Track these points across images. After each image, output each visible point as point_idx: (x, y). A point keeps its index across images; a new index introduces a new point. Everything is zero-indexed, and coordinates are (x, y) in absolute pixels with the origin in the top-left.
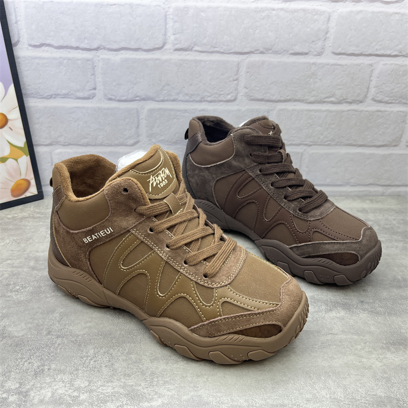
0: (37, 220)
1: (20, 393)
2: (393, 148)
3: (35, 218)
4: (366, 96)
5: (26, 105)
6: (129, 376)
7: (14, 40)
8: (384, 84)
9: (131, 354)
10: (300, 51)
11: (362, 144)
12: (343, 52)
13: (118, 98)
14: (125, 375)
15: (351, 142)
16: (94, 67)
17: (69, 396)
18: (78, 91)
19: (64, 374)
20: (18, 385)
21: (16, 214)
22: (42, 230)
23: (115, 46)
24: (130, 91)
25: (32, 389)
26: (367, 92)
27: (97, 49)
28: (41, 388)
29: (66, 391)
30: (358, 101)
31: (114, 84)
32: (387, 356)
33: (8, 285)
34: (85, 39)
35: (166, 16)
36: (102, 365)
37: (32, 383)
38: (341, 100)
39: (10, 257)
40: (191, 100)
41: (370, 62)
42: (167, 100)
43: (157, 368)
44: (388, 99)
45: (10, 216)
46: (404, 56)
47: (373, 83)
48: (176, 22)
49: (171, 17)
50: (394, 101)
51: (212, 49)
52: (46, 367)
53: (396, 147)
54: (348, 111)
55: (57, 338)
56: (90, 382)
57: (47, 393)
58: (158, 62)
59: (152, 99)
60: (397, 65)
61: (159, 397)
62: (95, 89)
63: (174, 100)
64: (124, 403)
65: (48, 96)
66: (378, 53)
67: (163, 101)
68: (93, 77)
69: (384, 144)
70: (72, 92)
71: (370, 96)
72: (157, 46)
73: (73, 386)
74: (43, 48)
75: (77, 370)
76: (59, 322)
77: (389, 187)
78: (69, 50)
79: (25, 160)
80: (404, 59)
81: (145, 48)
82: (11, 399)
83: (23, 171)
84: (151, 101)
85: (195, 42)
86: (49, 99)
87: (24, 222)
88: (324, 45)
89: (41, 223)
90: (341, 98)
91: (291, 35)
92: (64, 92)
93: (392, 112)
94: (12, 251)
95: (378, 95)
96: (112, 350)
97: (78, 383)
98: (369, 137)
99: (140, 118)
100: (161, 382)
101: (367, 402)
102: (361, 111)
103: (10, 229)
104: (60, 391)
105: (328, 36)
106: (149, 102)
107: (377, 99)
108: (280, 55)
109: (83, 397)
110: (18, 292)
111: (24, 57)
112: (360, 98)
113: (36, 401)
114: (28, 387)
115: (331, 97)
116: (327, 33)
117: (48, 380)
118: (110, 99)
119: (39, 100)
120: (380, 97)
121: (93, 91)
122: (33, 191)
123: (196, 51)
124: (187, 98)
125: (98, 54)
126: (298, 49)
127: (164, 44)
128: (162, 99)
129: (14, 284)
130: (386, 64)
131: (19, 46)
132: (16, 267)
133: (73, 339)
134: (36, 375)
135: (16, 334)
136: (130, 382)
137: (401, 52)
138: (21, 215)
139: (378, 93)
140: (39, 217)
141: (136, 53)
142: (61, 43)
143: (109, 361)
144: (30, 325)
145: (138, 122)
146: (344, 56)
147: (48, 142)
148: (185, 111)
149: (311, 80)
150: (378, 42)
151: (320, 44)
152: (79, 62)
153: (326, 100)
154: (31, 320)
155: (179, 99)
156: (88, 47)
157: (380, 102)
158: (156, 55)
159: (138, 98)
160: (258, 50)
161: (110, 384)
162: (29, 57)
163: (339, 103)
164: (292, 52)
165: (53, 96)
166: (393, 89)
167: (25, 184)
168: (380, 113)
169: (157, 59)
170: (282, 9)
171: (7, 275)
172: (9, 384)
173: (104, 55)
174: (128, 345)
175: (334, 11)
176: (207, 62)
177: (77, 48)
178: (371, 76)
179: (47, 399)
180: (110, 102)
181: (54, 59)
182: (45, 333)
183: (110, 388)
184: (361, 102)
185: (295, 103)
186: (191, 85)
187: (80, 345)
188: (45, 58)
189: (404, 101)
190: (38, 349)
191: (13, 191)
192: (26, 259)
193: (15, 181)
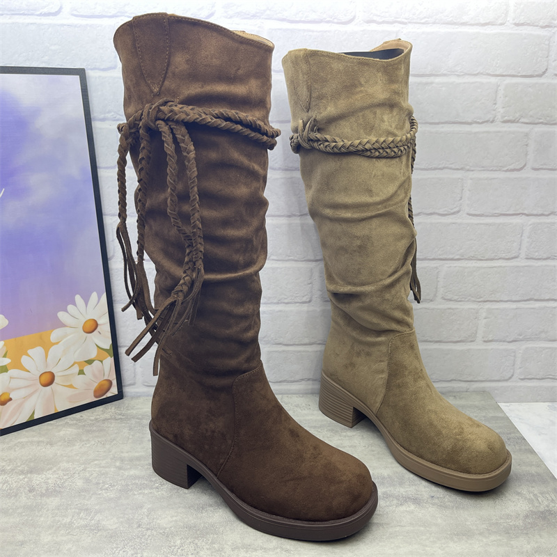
0: (119, 421)
2: (469, 344)
3: (117, 420)
4: (435, 295)
5: (115, 310)
8: (450, 284)
9: (214, 544)
11: (438, 340)
15: (427, 338)
21: (97, 415)
22: (124, 431)
26: (436, 291)
30: (429, 300)
33: (98, 484)
39: (97, 458)
41: (435, 265)
44: (457, 297)
45: (92, 418)
46: (466, 259)
47: (441, 284)
50: (463, 300)
51: (287, 258)
53: (473, 343)
54: (421, 309)
55: (147, 530)
60: (461, 267)
66: (441, 257)
69: (459, 340)
71: (439, 295)
76: (148, 516)
77: (473, 383)
79: (110, 361)
80: (467, 262)
83: (107, 373)
85: (271, 252)
87: (106, 424)
89: (123, 425)
93: (463, 309)
94: (98, 452)
95: (447, 294)
96: (196, 541)
98: (444, 333)
102: (433, 309)
103: (94, 431)
107: (446, 298)
110: (107, 490)
112: (430, 297)
120: (449, 296)
122: (114, 391)
129: (103, 482)
130: (450, 266)
131: (113, 260)
132: (103, 467)
133: (161, 531)
135: (110, 527)
137: (463, 256)
138: (103, 417)
139: (446, 292)
140: (121, 419)
143: (195, 550)
144: (121, 519)
150: (440, 248)
154: (122, 515)
157: (450, 300)
166: (461, 289)
167: (107, 384)
168: (452, 311)
171: (95, 475)
174: (211, 536)
176: (283, 269)
178: (437, 278)
182: (136, 526)
184: (431, 301)
187: (168, 536)
189: (473, 299)
190: (131, 540)
191: (95, 392)
192: (112, 459)
193: (98, 382)
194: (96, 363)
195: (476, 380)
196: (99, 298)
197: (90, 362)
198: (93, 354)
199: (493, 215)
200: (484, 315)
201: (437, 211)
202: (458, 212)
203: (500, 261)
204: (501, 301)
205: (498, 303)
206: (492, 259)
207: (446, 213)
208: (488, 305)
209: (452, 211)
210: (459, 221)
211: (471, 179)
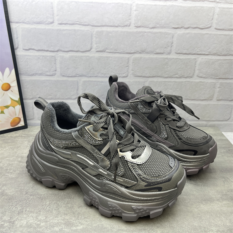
0: (23, 138)
1: (10, 222)
2: (209, 101)
3: (22, 137)
4: (193, 74)
5: (20, 79)
6: (66, 214)
7: (15, 47)
8: (202, 68)
9: (68, 204)
10: (160, 52)
11: (193, 99)
12: (181, 52)
13: (67, 75)
14: (64, 214)
15: (188, 98)
16: (55, 60)
17: (35, 223)
18: (47, 72)
19: (33, 213)
20: (9, 218)
21: (12, 134)
22: (26, 143)
23: (67, 50)
24: (74, 72)
25: (16, 220)
26: (194, 72)
27: (57, 51)
28: (21, 220)
29: (34, 221)
30: (190, 77)
31: (66, 68)
32: (201, 206)
33: (7, 170)
34: (51, 46)
35: (92, 35)
36: (53, 209)
37: (16, 218)
38: (181, 76)
39: (9, 156)
40: (105, 76)
41: (195, 58)
42: (93, 77)
43: (81, 211)
44: (205, 76)
45: (9, 136)
46: (212, 55)
47: (197, 68)
48: (97, 38)
49: (95, 36)
50: (208, 77)
51: (115, 51)
52: (24, 210)
53: (211, 101)
54: (185, 82)
55: (31, 196)
56: (46, 217)
57: (24, 222)
58: (88, 57)
59: (85, 76)
60: (208, 59)
61: (81, 225)
62: (56, 71)
63: (96, 77)
64: (63, 227)
65: (32, 74)
66: (198, 53)
67: (90, 77)
68: (55, 65)
69: (204, 99)
70: (44, 72)
71: (196, 74)
72: (87, 50)
73: (37, 219)
74: (30, 51)
75: (40, 211)
76: (32, 188)
77: (209, 122)
78: (43, 52)
79: (19, 107)
80: (212, 56)
81: (81, 50)
82: (6, 225)
83: (17, 113)
84: (84, 77)
85: (106, 48)
86: (32, 76)
87: (16, 139)
88: (171, 49)
89: (25, 139)
90: (181, 75)
91: (154, 44)
92: (40, 72)
93: (208, 82)
94: (9, 153)
95: (200, 74)
96: (58, 202)
97: (40, 218)
98: (197, 95)
99: (79, 85)
100: (83, 218)
101: (188, 228)
102: (192, 82)
103: (9, 142)
104: (31, 222)
105: (173, 45)
106: (83, 77)
107: (199, 76)
108: (149, 54)
109: (42, 224)
110: (12, 173)
111: (20, 55)
112: (191, 75)
113: (18, 226)
114: (15, 219)
115: (176, 75)
116: (172, 43)
117: (25, 216)
118: (64, 76)
119: (27, 76)
120: (201, 75)
121: (55, 72)
122: (22, 124)
123: (107, 52)
124: (103, 75)
125: (58, 54)
126: (158, 51)
127: (91, 49)
128: (90, 76)
129: (10, 169)
130: (203, 59)
131: (18, 50)
132: (11, 161)
133: (39, 197)
134: (19, 213)
135: (10, 194)
136: (67, 218)
137: (210, 53)
138: (15, 135)
139: (199, 73)
140: (24, 136)
141: (77, 53)
142: (39, 48)
143: (57, 207)
144: (17, 190)
145: (78, 87)
146: (181, 55)
147: (31, 97)
148: (102, 82)
149: (166, 66)
150: (198, 48)
151: (169, 48)
152: (48, 57)
153: (173, 76)
154: (18, 187)
155: (99, 76)
156: (53, 50)
157: (201, 77)
158: (87, 54)
159: (78, 75)
160: (138, 52)
161: (56, 218)
162: (23, 55)
163: (180, 78)
164: (155, 52)
165: (34, 74)
166: (207, 71)
167: (18, 120)
168: (202, 83)
169: (87, 56)
170: (149, 32)
171: (6, 165)
172: (5, 218)
173: (61, 54)
174: (67, 199)
175: (175, 33)
176: (113, 58)
177: (47, 51)
178: (195, 64)
179: (24, 225)
180: (63, 77)
181: (36, 56)
182: (25, 193)
183: (56, 220)
184: (191, 77)
185: (158, 78)
186: (105, 69)
187: (42, 200)
188: (30, 56)
189: (213, 77)
190: (20, 201)
191: (11, 123)
192: (16, 157)
193: (13, 118)
194: (11, 108)
195: (211, 120)
196: (11, 71)
197: (7, 107)
198: (9, 103)
199: (229, 30)
200: (218, 86)
201: (199, 26)
202: (210, 27)
203: (230, 56)
204: (228, 79)
205: (226, 80)
206: (226, 55)
207: (203, 27)
208: (221, 81)
209: (207, 27)
210: (210, 32)
211: (219, 8)
